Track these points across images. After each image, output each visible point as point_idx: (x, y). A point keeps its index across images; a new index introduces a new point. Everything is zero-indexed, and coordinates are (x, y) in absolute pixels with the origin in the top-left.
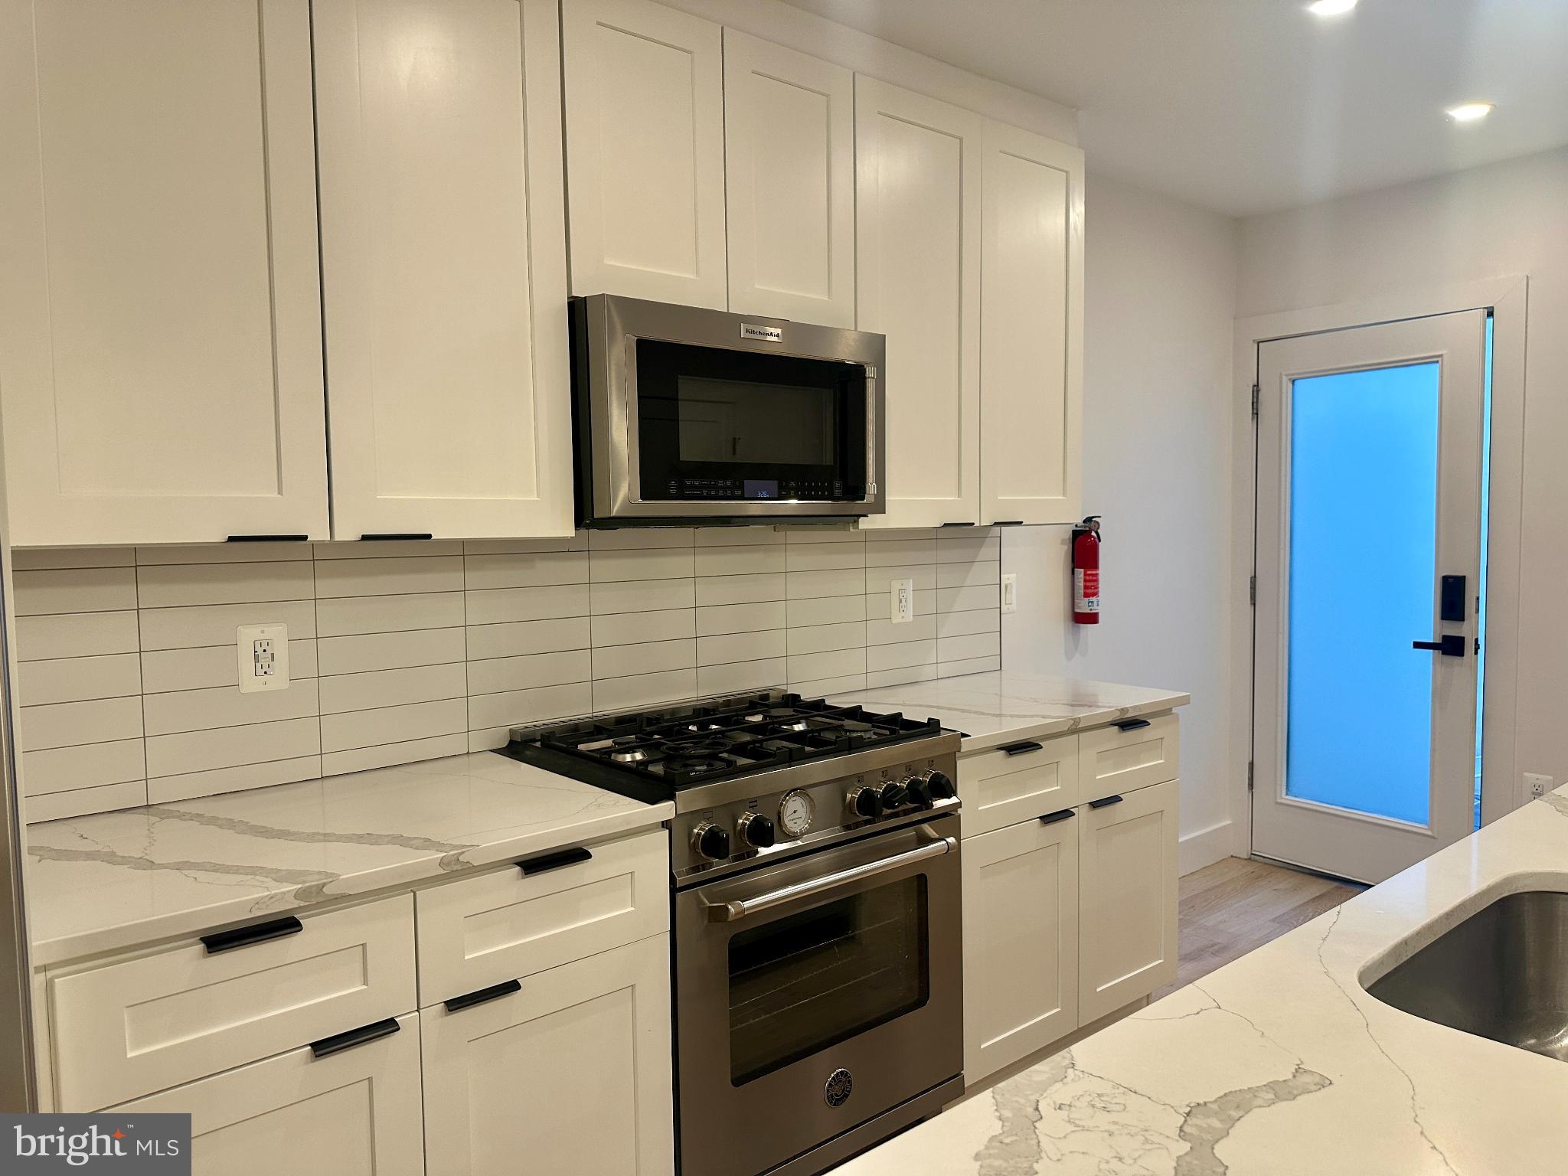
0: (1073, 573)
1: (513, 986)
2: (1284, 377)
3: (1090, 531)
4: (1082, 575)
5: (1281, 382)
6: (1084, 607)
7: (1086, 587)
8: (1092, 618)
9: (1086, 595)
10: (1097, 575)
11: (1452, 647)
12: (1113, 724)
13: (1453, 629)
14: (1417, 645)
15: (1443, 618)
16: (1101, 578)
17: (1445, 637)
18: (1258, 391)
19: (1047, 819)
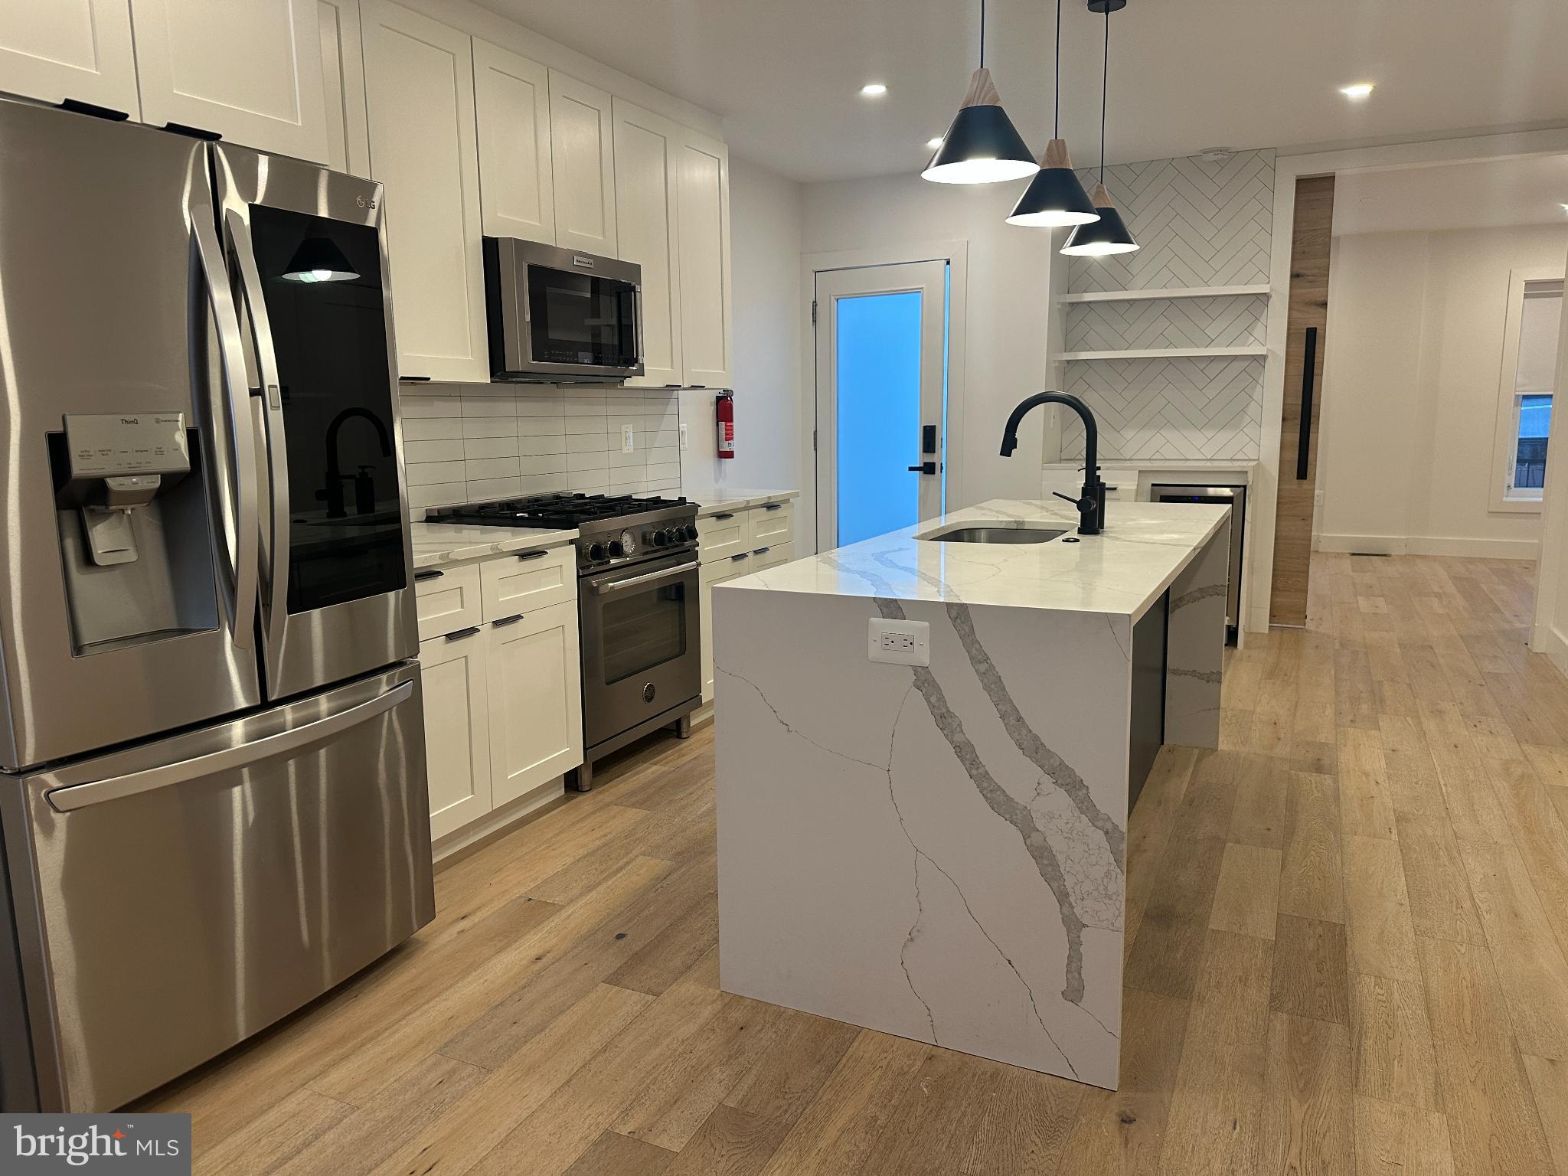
0: (718, 425)
1: (519, 617)
2: (832, 297)
3: (726, 397)
4: (724, 426)
5: (830, 300)
6: (725, 448)
7: (726, 434)
8: (729, 455)
9: (727, 439)
10: (732, 426)
11: (929, 469)
12: (762, 506)
13: (929, 459)
14: (911, 469)
15: (924, 451)
16: (735, 428)
17: (925, 463)
18: (816, 305)
19: (735, 558)
